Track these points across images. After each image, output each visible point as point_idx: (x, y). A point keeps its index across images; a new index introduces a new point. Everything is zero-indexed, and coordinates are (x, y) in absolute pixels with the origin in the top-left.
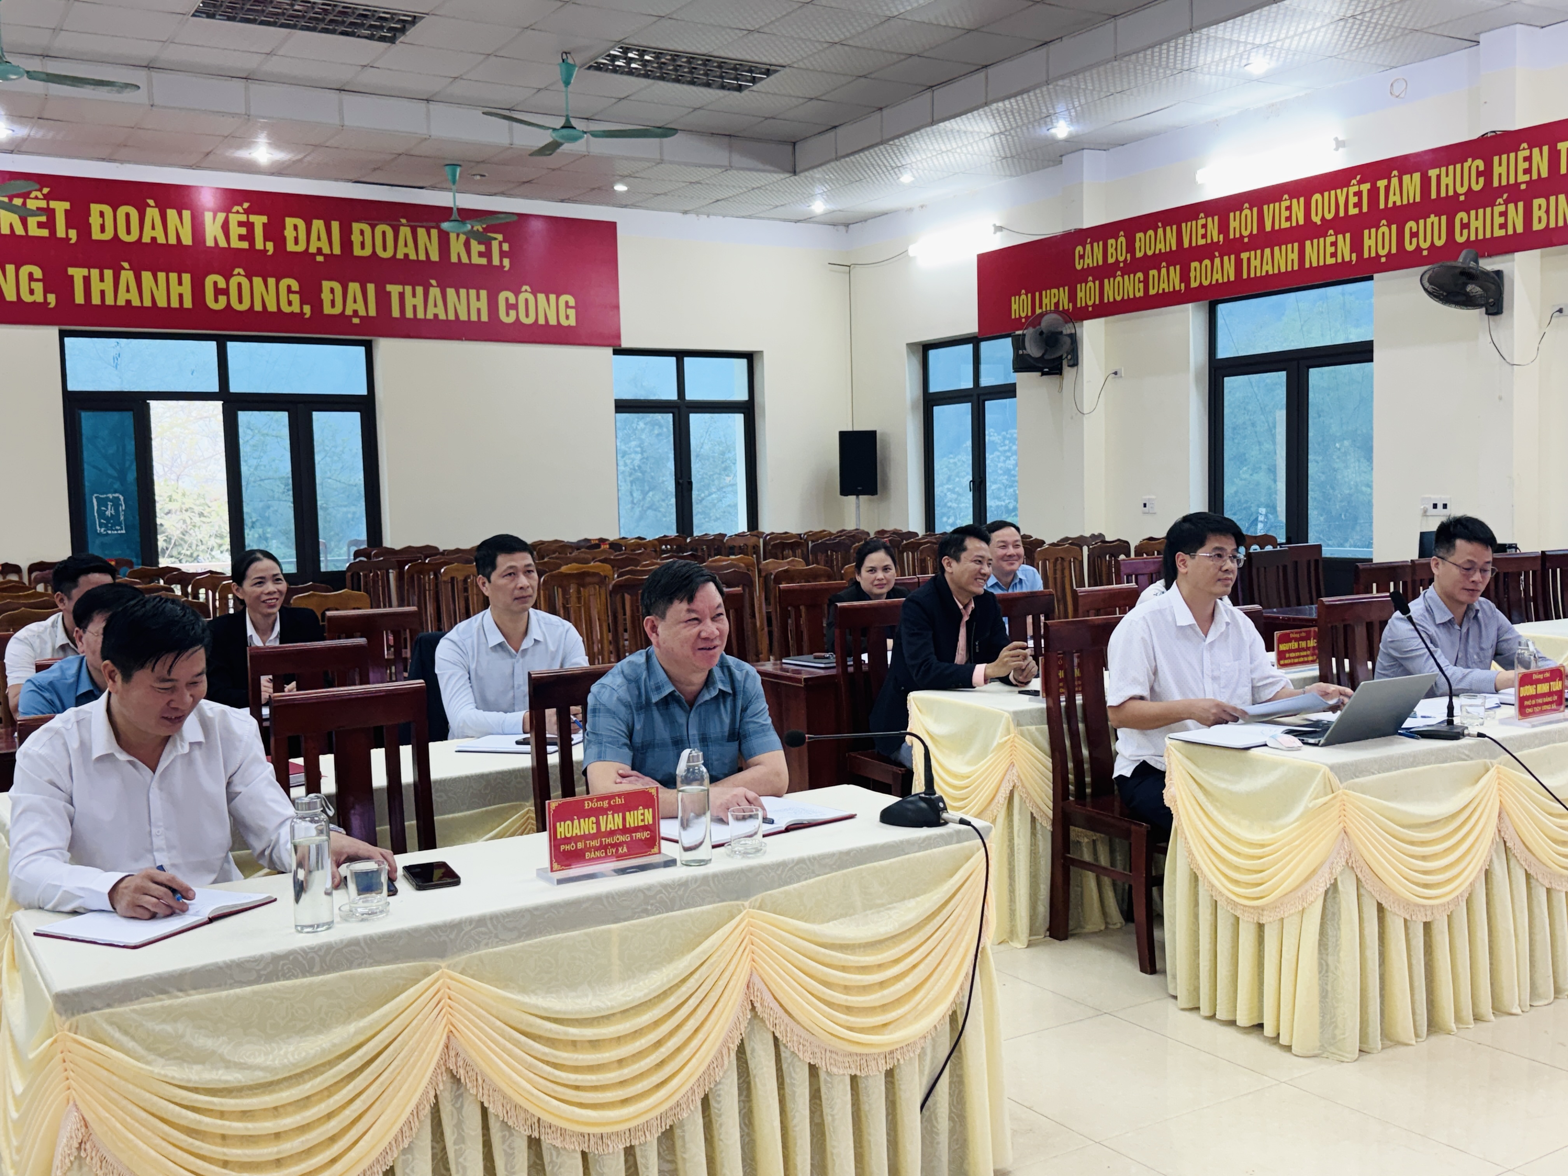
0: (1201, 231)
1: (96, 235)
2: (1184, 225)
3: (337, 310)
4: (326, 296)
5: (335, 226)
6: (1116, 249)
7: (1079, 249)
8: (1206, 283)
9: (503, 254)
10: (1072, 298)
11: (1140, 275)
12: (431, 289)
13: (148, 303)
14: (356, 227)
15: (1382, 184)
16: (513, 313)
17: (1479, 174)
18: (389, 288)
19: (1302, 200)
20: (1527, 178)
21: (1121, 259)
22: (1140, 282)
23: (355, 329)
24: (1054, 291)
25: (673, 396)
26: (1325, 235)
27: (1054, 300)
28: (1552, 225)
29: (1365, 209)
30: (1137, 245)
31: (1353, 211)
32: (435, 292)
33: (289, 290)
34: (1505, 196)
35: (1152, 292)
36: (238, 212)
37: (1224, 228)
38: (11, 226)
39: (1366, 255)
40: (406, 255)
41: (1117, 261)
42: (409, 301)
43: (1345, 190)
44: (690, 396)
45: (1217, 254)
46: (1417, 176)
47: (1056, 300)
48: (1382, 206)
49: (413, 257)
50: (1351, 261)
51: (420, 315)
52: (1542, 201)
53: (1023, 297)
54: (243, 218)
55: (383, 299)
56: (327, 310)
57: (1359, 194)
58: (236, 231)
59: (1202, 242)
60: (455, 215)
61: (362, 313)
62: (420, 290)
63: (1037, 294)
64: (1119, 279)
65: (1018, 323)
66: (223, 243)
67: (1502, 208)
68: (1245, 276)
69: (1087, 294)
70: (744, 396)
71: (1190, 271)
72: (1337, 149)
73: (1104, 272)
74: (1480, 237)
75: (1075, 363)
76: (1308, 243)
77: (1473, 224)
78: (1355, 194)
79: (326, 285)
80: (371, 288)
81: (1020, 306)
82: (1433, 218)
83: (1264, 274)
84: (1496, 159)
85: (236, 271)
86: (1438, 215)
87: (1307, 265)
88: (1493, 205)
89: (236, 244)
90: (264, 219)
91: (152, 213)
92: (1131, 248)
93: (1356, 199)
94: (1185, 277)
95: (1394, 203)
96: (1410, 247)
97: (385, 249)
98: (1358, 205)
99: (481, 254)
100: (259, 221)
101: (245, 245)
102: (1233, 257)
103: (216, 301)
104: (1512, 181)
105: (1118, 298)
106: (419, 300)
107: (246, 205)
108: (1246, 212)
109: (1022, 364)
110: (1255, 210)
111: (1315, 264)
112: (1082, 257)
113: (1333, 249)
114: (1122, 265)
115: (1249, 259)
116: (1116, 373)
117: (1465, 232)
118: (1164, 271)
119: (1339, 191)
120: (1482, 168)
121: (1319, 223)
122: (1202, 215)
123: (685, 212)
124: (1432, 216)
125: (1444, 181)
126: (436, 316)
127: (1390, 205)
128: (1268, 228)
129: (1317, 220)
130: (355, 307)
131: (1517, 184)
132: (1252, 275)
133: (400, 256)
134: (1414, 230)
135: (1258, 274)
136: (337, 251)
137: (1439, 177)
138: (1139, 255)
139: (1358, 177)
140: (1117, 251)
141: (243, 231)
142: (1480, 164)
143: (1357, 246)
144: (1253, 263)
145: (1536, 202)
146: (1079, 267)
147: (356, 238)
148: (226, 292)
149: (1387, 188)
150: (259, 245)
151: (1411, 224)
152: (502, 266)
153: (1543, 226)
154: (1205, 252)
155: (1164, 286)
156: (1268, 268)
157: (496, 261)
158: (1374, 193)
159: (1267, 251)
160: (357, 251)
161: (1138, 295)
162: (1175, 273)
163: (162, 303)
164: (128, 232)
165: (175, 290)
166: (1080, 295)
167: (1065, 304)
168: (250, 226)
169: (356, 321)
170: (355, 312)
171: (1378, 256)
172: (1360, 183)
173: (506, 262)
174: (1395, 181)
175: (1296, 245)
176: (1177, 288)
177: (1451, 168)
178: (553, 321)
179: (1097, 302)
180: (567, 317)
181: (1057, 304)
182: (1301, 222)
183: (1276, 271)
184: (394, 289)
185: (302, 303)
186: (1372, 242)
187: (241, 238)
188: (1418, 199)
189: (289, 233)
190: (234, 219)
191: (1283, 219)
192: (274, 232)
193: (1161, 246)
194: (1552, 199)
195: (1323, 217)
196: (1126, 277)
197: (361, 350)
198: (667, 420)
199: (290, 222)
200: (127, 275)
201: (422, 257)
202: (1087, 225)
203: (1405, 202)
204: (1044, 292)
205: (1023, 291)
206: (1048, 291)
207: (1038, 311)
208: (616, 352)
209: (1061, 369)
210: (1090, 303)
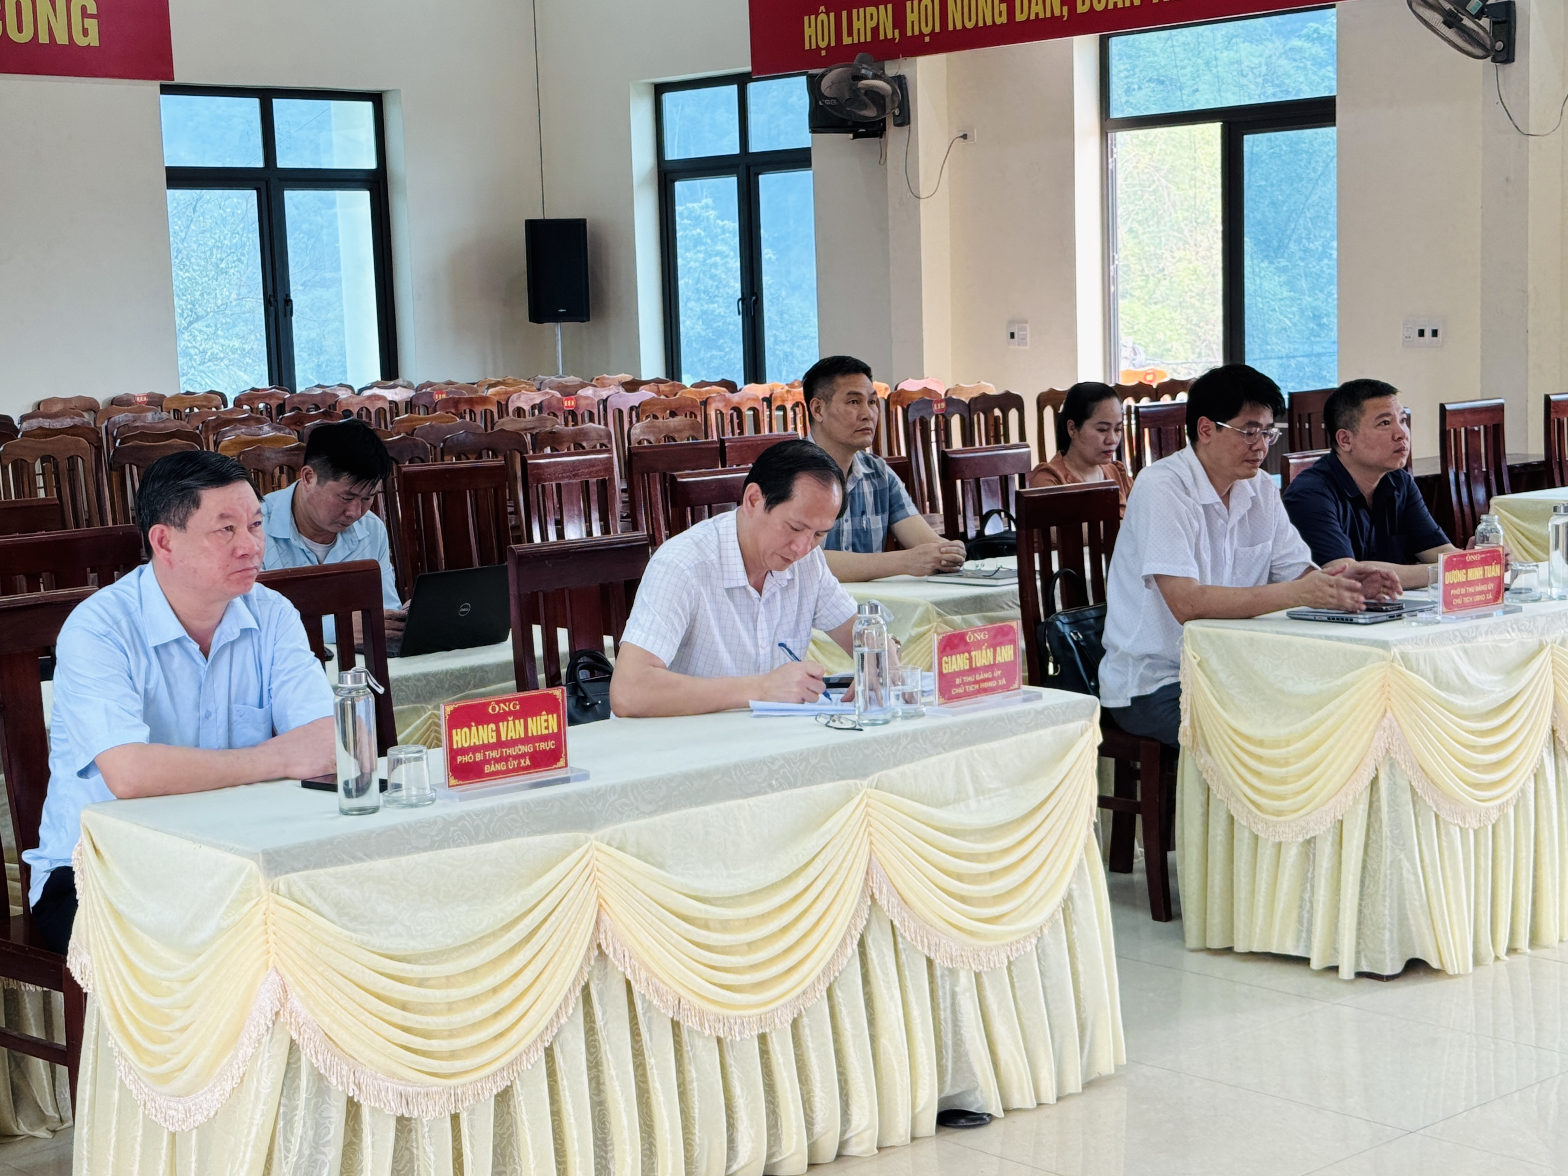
22: (1001, 1)
24: (871, 10)
25: (259, 163)
27: (871, 24)
35: (1017, 17)
44: (283, 162)
47: (873, 24)
53: (823, 17)
63: (844, 13)
65: (814, 58)
69: (922, 16)
70: (370, 163)
75: (904, 119)
81: (818, 30)
105: (970, 24)
109: (823, 120)
116: (965, 137)
155: (1037, 9)
161: (998, 20)
166: (911, 17)
167: (888, 31)
178: (62, 39)
179: (937, 29)
180: (85, 32)
181: (875, 30)
198: (246, 201)
204: (855, 11)
205: (822, 8)
206: (861, 10)
207: (846, 40)
208: (166, 90)
209: (884, 129)
210: (926, 30)
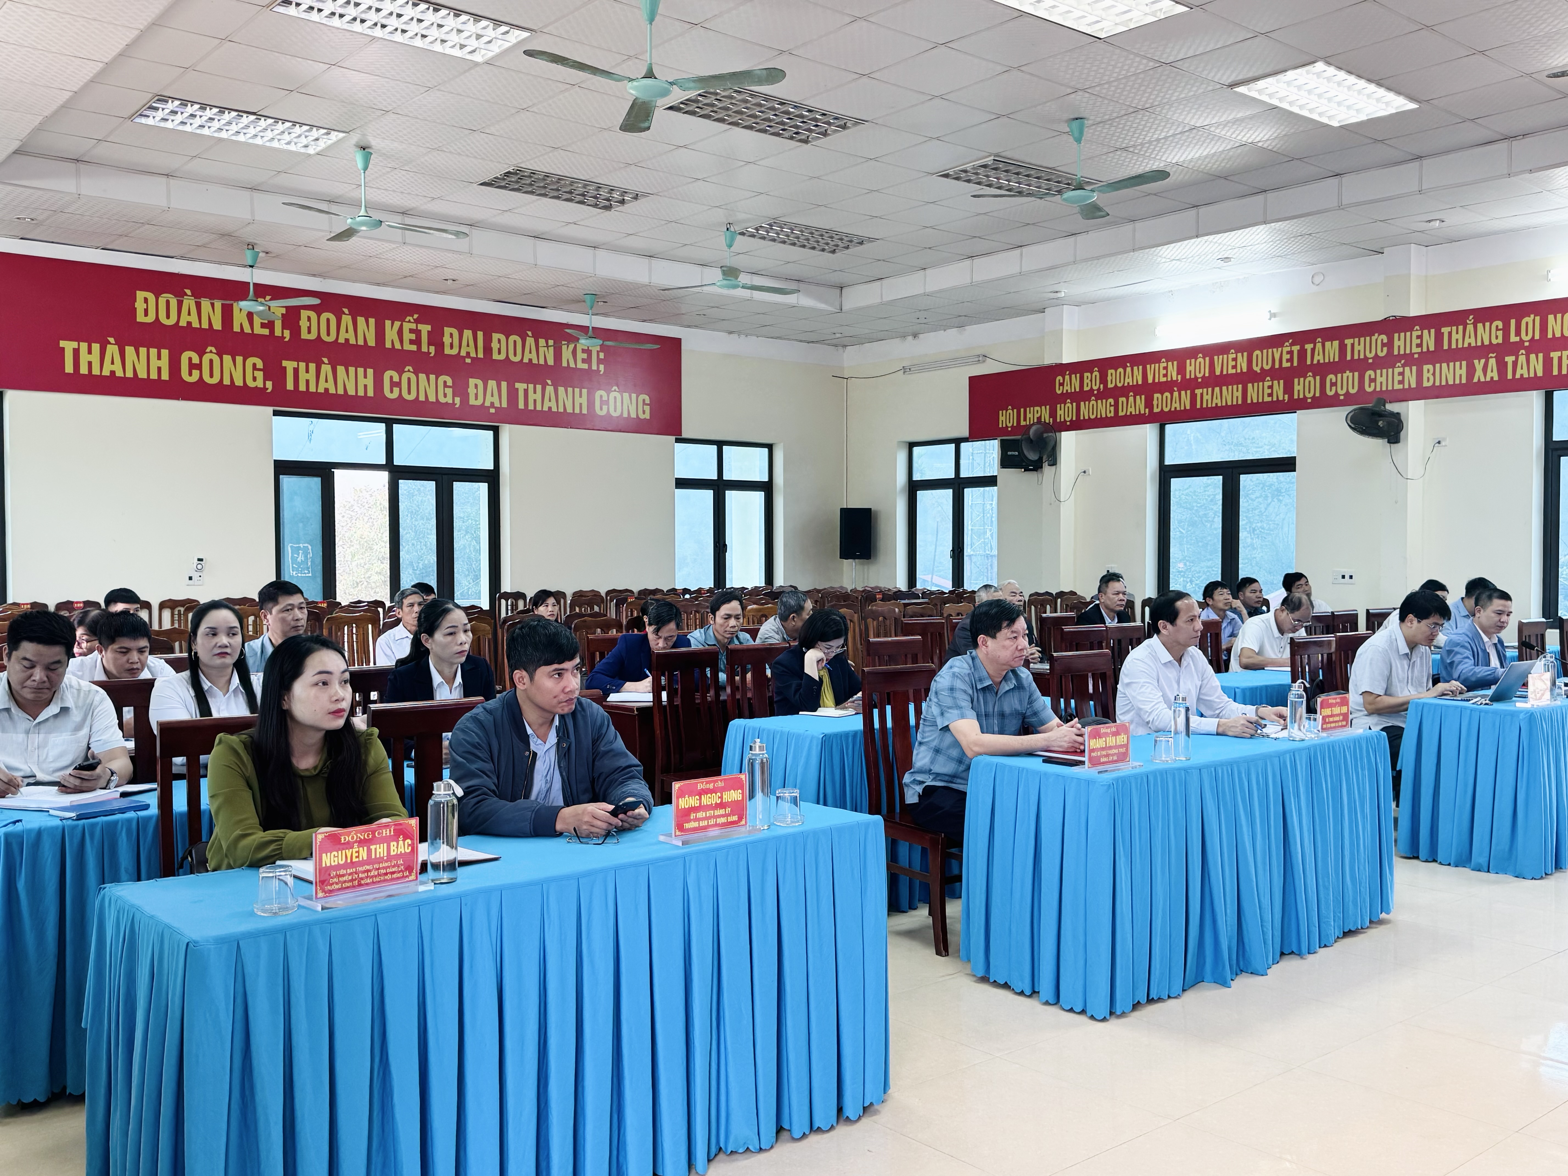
0: (1163, 372)
1: (304, 335)
2: (1148, 366)
3: (479, 402)
4: (471, 390)
5: (480, 334)
6: (1091, 381)
7: (1059, 378)
8: (1166, 410)
9: (600, 361)
10: (1053, 414)
11: (1111, 401)
12: (548, 387)
13: (341, 391)
14: (496, 336)
15: (1309, 347)
16: (605, 407)
17: (1383, 345)
18: (517, 385)
19: (1245, 354)
20: (1419, 350)
21: (1095, 388)
22: (1111, 406)
23: (491, 417)
24: (1037, 408)
25: (714, 477)
26: (1263, 381)
27: (1036, 416)
28: (1437, 384)
29: (1295, 364)
30: (1109, 378)
31: (1286, 365)
32: (550, 389)
33: (445, 385)
34: (1403, 362)
35: (1121, 414)
36: (409, 321)
37: (1181, 370)
38: (241, 325)
39: (1296, 397)
40: (530, 360)
41: (1092, 390)
42: (531, 396)
43: (1280, 349)
44: (726, 476)
45: (1175, 389)
46: (1336, 343)
47: (1039, 415)
48: (1309, 362)
49: (535, 361)
50: (1284, 400)
51: (539, 408)
52: (1430, 367)
53: (1010, 411)
54: (413, 326)
55: (513, 394)
56: (472, 401)
57: (1291, 353)
58: (408, 336)
59: (1163, 379)
60: (590, 333)
61: (497, 405)
62: (539, 387)
63: (1022, 410)
64: (1094, 402)
65: (1004, 431)
66: (398, 346)
67: (1401, 370)
68: (1198, 406)
69: (1065, 412)
70: (765, 479)
71: (1153, 400)
72: (1270, 319)
73: (1081, 396)
74: (1384, 388)
75: (1054, 462)
76: (1250, 385)
77: (1379, 379)
78: (1288, 353)
79: (472, 382)
80: (504, 385)
81: (1007, 418)
82: (1348, 373)
83: (1214, 405)
84: (1396, 335)
85: (406, 369)
86: (1352, 371)
87: (1249, 401)
88: (1393, 367)
89: (408, 347)
90: (429, 328)
91: (347, 319)
92: (1104, 380)
93: (1288, 356)
94: (1149, 404)
95: (1319, 361)
96: (1330, 393)
97: (515, 355)
98: (1291, 360)
99: (584, 361)
100: (425, 329)
101: (414, 348)
102: (1189, 392)
103: (392, 391)
104: (1408, 351)
105: (1092, 417)
106: (538, 396)
107: (416, 316)
108: (1201, 360)
109: (1006, 462)
110: (1207, 359)
111: (1255, 401)
112: (1061, 384)
113: (1270, 391)
114: (1095, 392)
115: (1202, 395)
116: (1085, 472)
117: (1373, 384)
118: (1131, 399)
119: (1275, 350)
120: (1385, 341)
121: (1259, 371)
122: (1164, 360)
123: (731, 333)
124: (1348, 372)
125: (1357, 348)
126: (550, 408)
127: (1315, 362)
128: (1218, 372)
129: (1257, 369)
130: (492, 400)
131: (1412, 354)
132: (1204, 406)
133: (526, 360)
134: (1334, 380)
135: (1209, 406)
136: (481, 355)
137: (1353, 345)
138: (1110, 386)
139: (1291, 341)
140: (1092, 381)
141: (413, 336)
142: (1384, 338)
143: (1289, 389)
144: (1205, 397)
145: (1426, 367)
146: (1059, 392)
147: (495, 345)
148: (399, 384)
149: (1313, 350)
150: (424, 349)
151: (1331, 377)
152: (598, 370)
153: (1430, 384)
154: (1167, 387)
155: (1131, 410)
156: (1217, 401)
157: (594, 367)
158: (1302, 353)
159: (1217, 389)
160: (495, 356)
161: (1109, 415)
162: (1141, 401)
163: (351, 392)
164: (328, 334)
165: (362, 381)
166: (1060, 412)
167: (1046, 417)
168: (417, 332)
169: (492, 411)
170: (492, 404)
171: (1305, 398)
172: (1291, 345)
173: (602, 367)
174: (1319, 346)
175: (1240, 386)
176: (1142, 412)
177: (1362, 339)
178: (634, 415)
179: (1074, 419)
180: (644, 412)
181: (1039, 418)
182: (1245, 370)
183: (1224, 404)
184: (521, 386)
185: (454, 396)
186: (1301, 387)
187: (412, 342)
188: (1337, 359)
189: (447, 340)
190: (407, 326)
191: (1230, 367)
192: (436, 339)
193: (1129, 381)
194: (1438, 366)
195: (1262, 368)
196: (1099, 402)
197: (490, 434)
198: (708, 495)
199: (447, 330)
200: (326, 369)
201: (542, 362)
202: (1065, 361)
203: (1327, 361)
204: (1028, 409)
205: (1010, 407)
206: (1032, 408)
207: (1023, 423)
208: (678, 441)
209: (1042, 467)
210: (1068, 419)
